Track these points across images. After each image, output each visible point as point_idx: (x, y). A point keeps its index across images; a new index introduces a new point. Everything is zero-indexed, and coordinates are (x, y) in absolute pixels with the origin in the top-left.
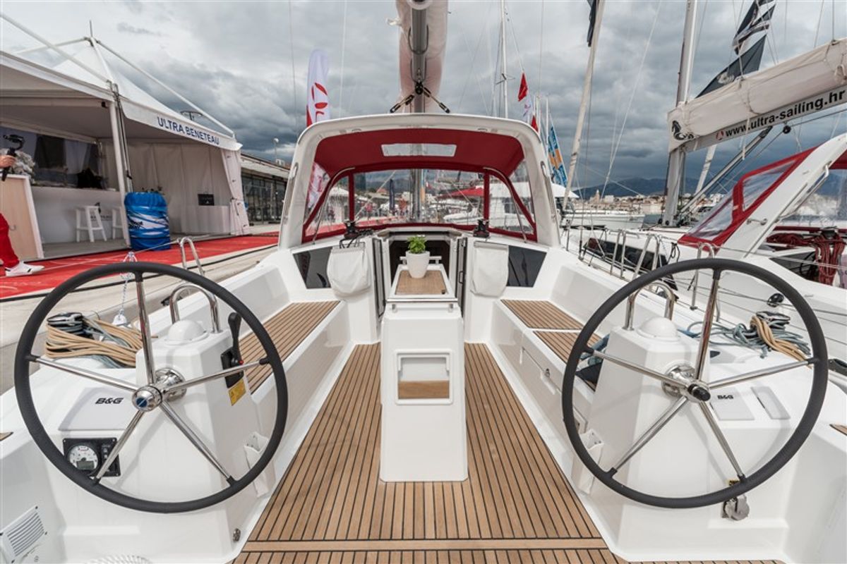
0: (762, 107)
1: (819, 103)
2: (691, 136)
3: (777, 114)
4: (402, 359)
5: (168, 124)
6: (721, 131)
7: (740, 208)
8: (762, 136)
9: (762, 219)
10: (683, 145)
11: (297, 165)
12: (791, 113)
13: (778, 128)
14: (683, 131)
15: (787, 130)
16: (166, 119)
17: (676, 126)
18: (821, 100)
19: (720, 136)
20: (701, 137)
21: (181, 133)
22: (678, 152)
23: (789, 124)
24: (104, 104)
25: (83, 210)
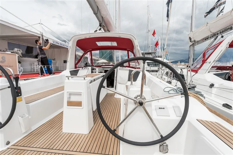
0: (214, 31)
1: (231, 28)
2: (195, 41)
3: (219, 32)
4: (69, 94)
5: (55, 42)
6: (203, 39)
7: (204, 59)
8: (215, 39)
9: (209, 62)
10: (193, 44)
11: (70, 47)
12: (223, 32)
13: (220, 36)
14: (192, 40)
15: (222, 37)
16: (55, 41)
17: (190, 39)
18: (232, 27)
19: (203, 40)
20: (198, 41)
21: (59, 45)
22: (192, 46)
23: (223, 35)
24: (39, 37)
25: (34, 64)
